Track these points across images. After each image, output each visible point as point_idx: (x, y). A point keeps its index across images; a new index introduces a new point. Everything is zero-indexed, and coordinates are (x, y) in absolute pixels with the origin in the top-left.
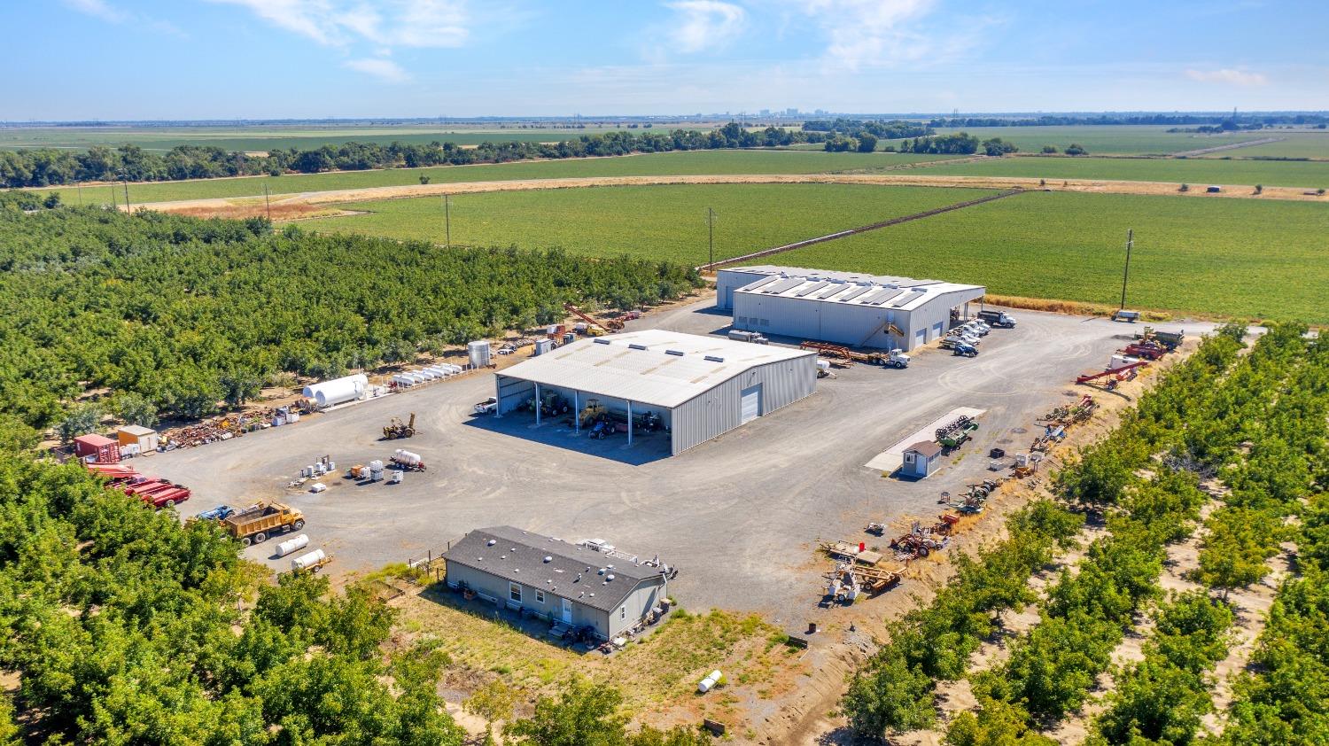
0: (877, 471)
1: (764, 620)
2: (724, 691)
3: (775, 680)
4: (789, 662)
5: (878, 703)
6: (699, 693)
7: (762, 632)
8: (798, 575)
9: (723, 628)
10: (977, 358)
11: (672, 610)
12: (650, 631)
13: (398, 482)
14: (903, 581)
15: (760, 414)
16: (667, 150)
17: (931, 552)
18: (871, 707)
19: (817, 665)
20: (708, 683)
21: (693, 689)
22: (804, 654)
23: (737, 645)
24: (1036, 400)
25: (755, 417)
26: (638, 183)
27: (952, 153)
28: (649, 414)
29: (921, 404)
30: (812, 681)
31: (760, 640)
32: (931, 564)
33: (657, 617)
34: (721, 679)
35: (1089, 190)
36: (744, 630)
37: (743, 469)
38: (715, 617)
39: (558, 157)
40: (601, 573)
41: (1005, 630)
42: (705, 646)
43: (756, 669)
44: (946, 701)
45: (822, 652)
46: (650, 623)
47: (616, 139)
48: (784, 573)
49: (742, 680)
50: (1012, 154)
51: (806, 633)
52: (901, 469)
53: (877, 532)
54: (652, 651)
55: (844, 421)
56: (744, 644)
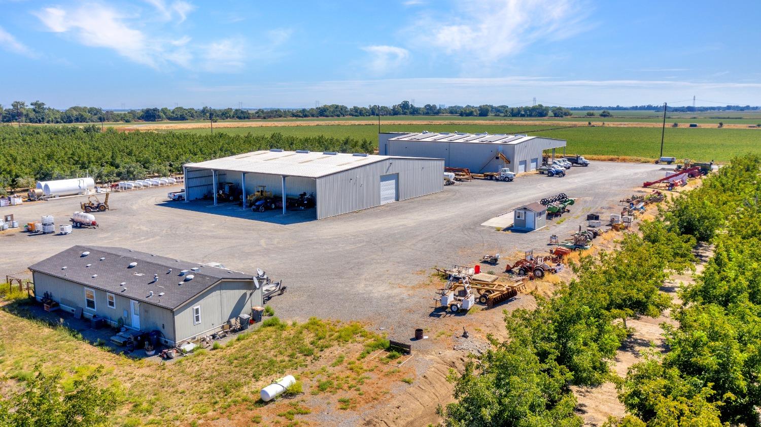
0: (492, 228)
1: (367, 329)
2: (294, 400)
3: (363, 388)
4: (386, 369)
5: (497, 407)
6: (261, 402)
7: (361, 339)
8: (411, 292)
9: (317, 335)
10: (565, 177)
11: (265, 319)
12: (233, 338)
13: (66, 234)
14: (519, 295)
15: (397, 199)
16: (367, 116)
17: (546, 274)
18: (487, 413)
19: (419, 373)
20: (273, 390)
21: (255, 398)
22: (405, 360)
23: (327, 352)
24: (615, 195)
25: (393, 200)
26: (346, 124)
27: (534, 116)
28: (305, 194)
29: (525, 196)
30: (411, 389)
31: (356, 347)
32: (547, 284)
33: (244, 324)
34: (292, 386)
35: (619, 126)
36: (340, 337)
37: (375, 227)
38: (313, 325)
39: (302, 117)
40: (181, 275)
41: (636, 340)
42: (290, 352)
43: (342, 376)
44: (583, 412)
45: (428, 357)
46: (234, 331)
47: (336, 108)
48: (396, 291)
49: (321, 388)
50: (569, 117)
51: (412, 340)
52: (512, 226)
53: (493, 262)
54: (222, 358)
55: (465, 203)
56: (337, 350)
